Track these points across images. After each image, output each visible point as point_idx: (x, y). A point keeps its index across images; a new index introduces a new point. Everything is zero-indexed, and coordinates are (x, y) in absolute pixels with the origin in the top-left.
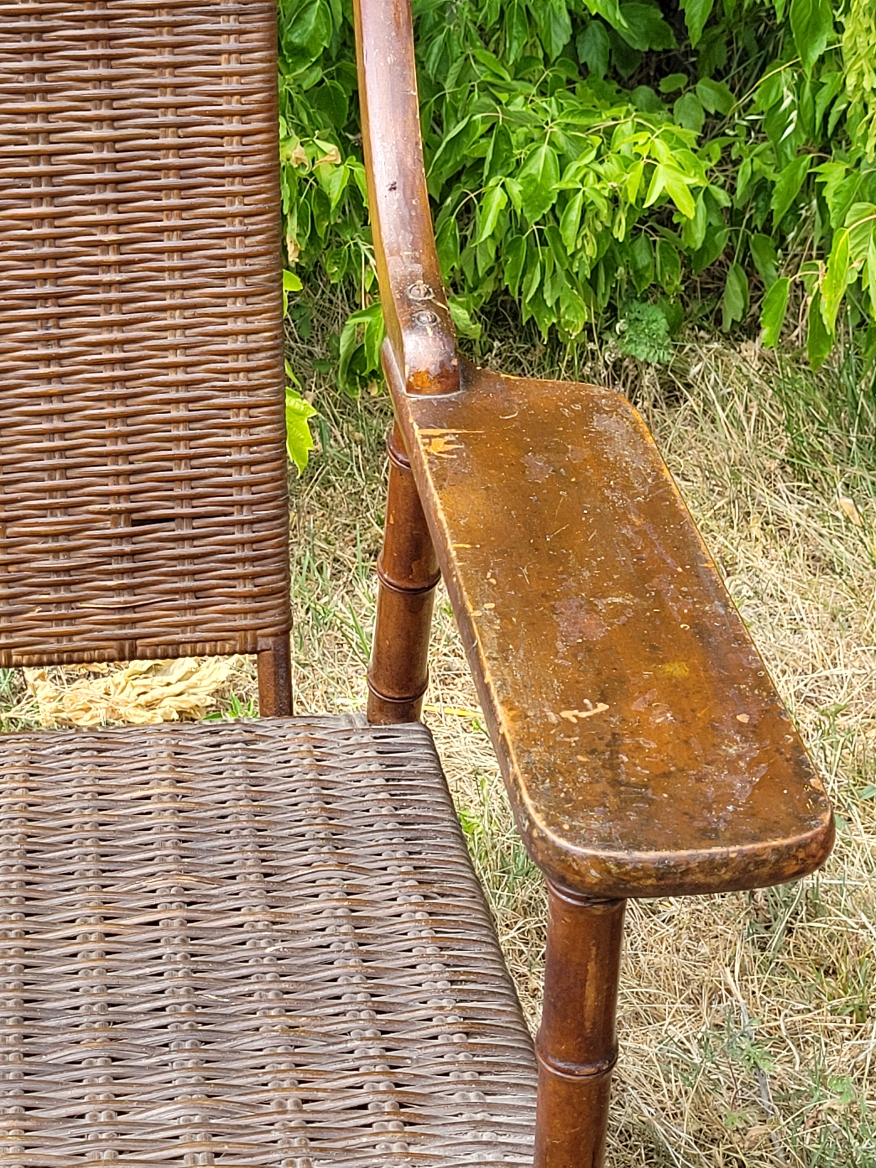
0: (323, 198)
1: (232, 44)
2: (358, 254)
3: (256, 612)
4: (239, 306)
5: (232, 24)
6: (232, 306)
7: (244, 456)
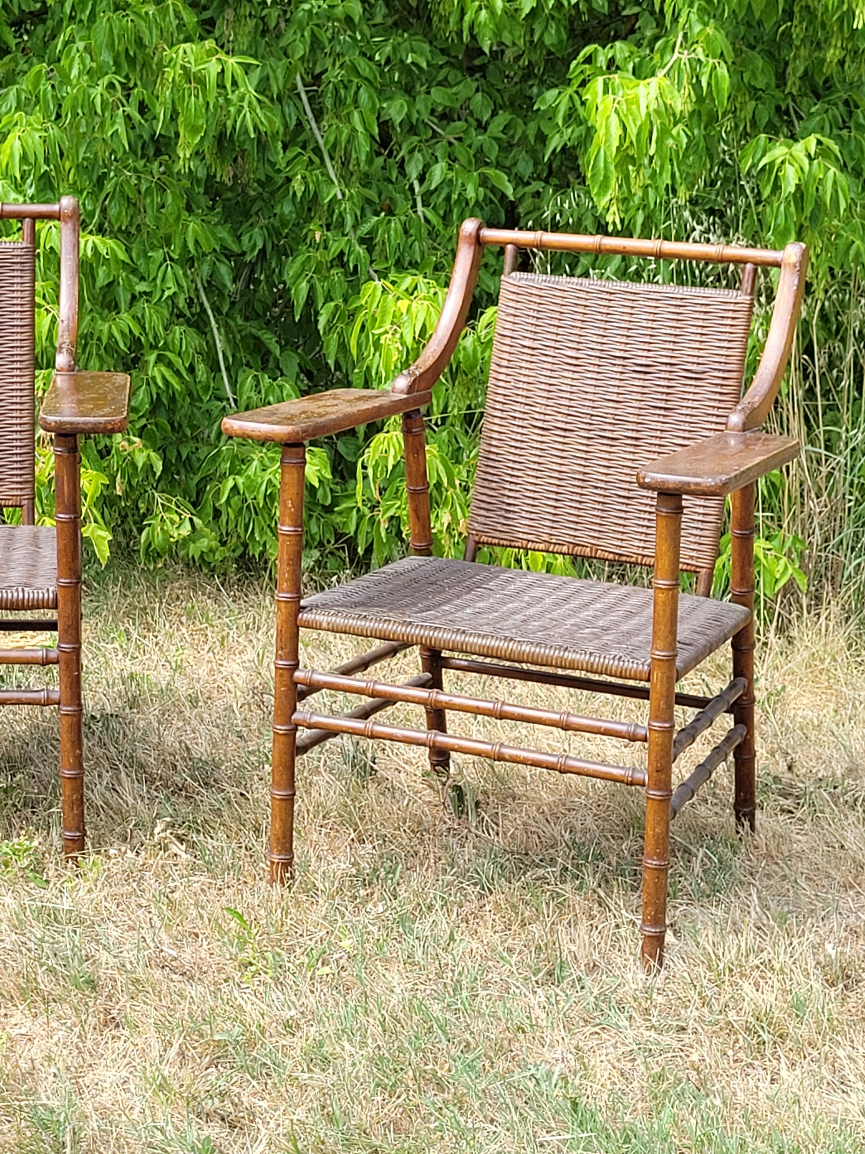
0: (134, 466)
1: (18, 280)
2: (154, 498)
3: (21, 489)
4: (18, 373)
5: (19, 273)
6: (16, 373)
7: (19, 428)
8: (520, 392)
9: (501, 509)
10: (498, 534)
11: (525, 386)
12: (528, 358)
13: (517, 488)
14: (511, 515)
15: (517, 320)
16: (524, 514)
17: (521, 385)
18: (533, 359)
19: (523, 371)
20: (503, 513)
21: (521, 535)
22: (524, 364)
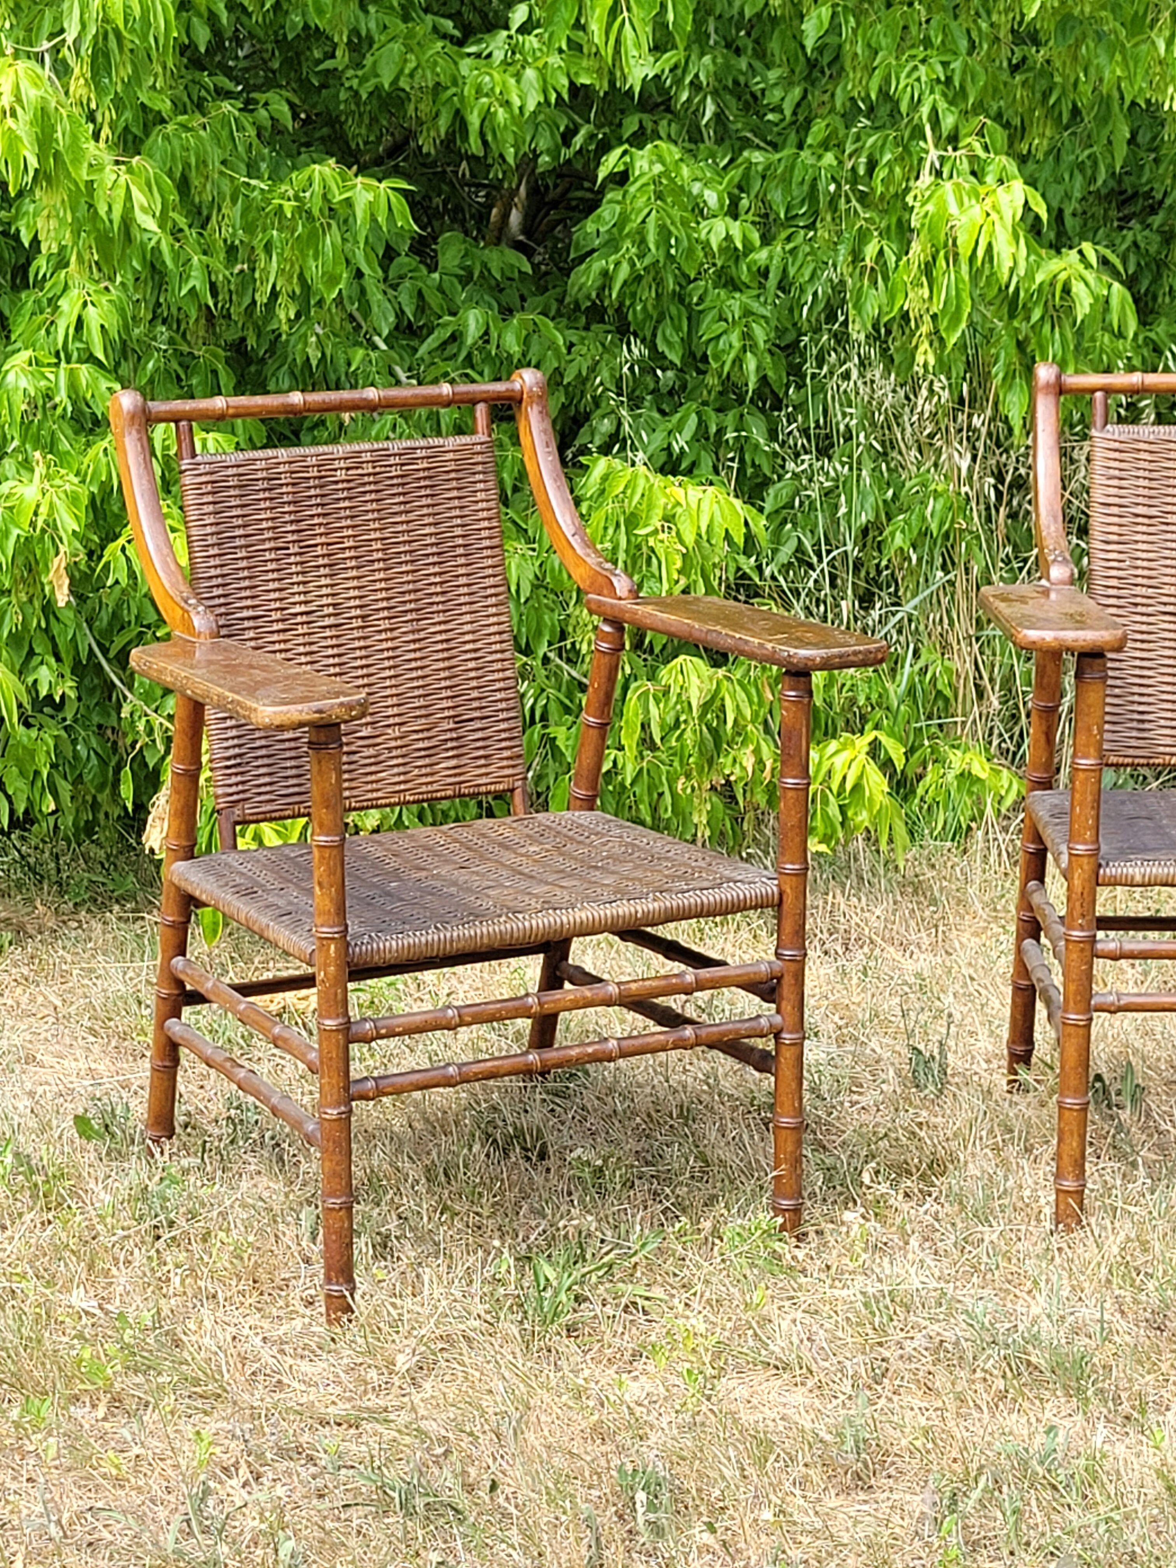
1: (482, 487)
8: (1140, 572)
9: (1132, 720)
10: (1131, 752)
11: (1145, 564)
12: (1144, 529)
13: (1149, 691)
14: (1147, 726)
15: (1124, 483)
16: (1163, 722)
17: (1139, 563)
18: (1151, 529)
19: (1140, 546)
20: (1135, 724)
21: (1161, 749)
22: (1138, 537)
